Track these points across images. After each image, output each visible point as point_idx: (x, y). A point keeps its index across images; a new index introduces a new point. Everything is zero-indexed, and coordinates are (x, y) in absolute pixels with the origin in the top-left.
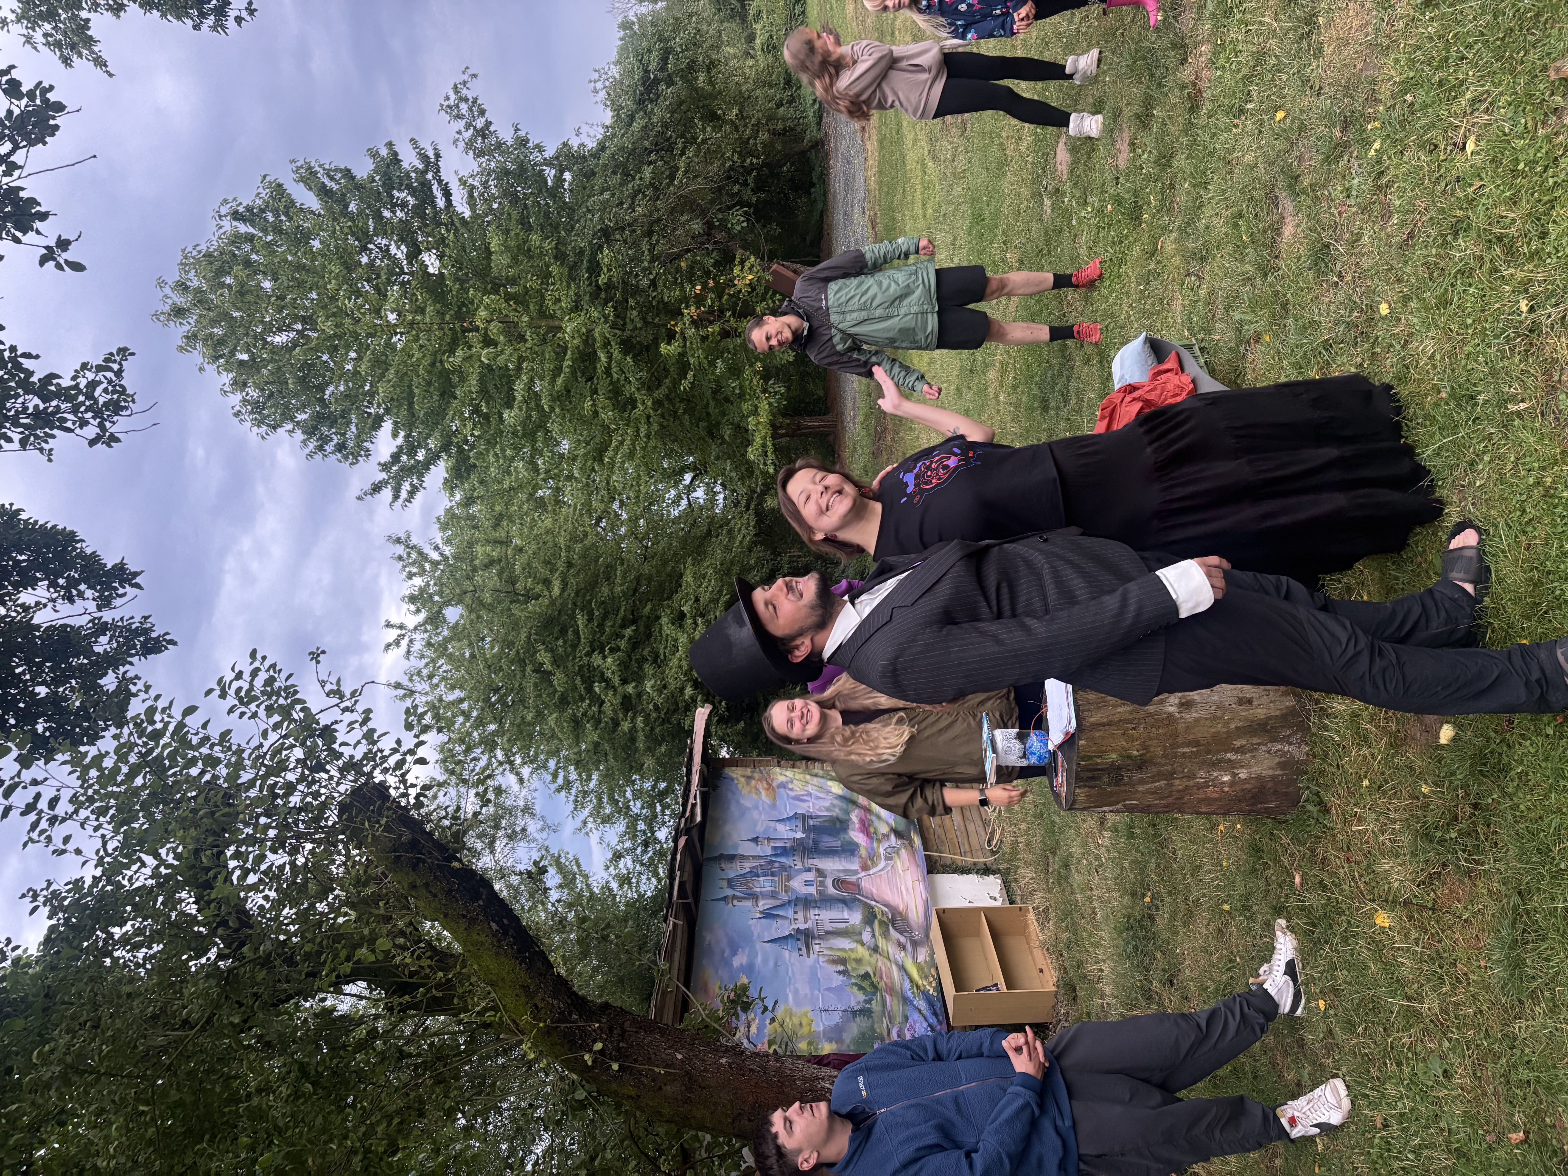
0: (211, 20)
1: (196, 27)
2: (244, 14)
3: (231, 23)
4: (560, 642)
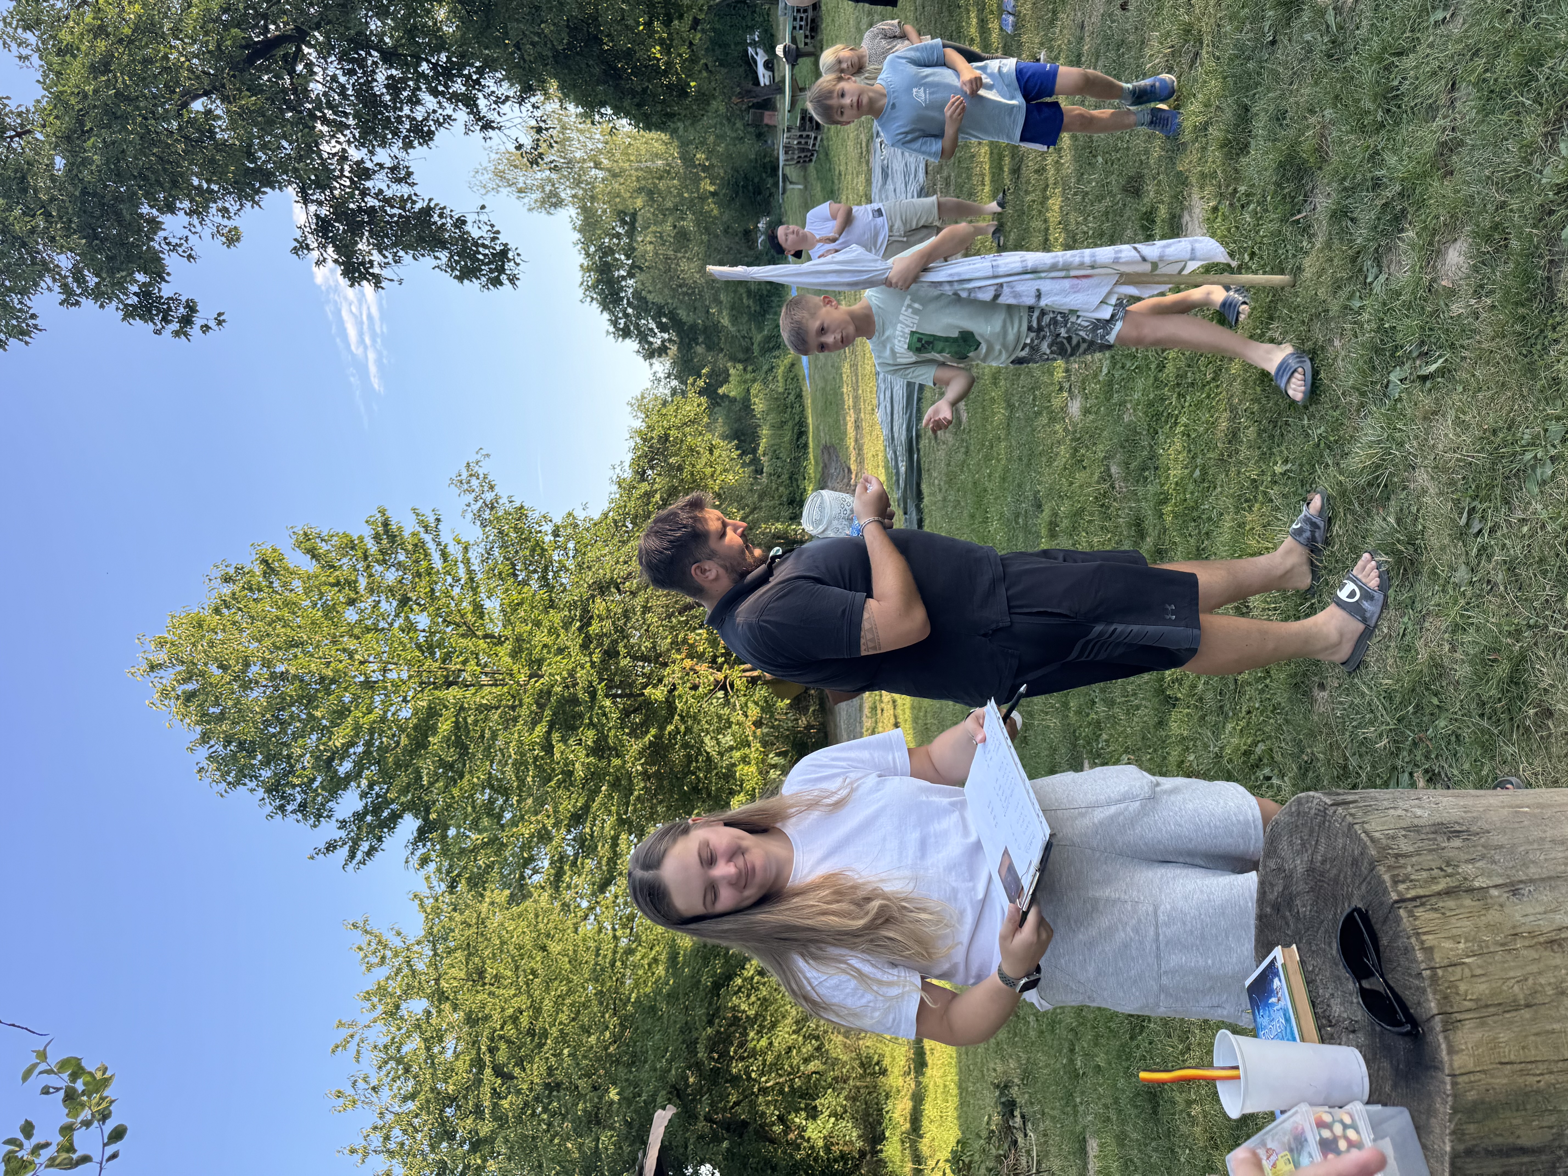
0: (175, 326)
1: (158, 332)
2: (212, 324)
3: (195, 331)
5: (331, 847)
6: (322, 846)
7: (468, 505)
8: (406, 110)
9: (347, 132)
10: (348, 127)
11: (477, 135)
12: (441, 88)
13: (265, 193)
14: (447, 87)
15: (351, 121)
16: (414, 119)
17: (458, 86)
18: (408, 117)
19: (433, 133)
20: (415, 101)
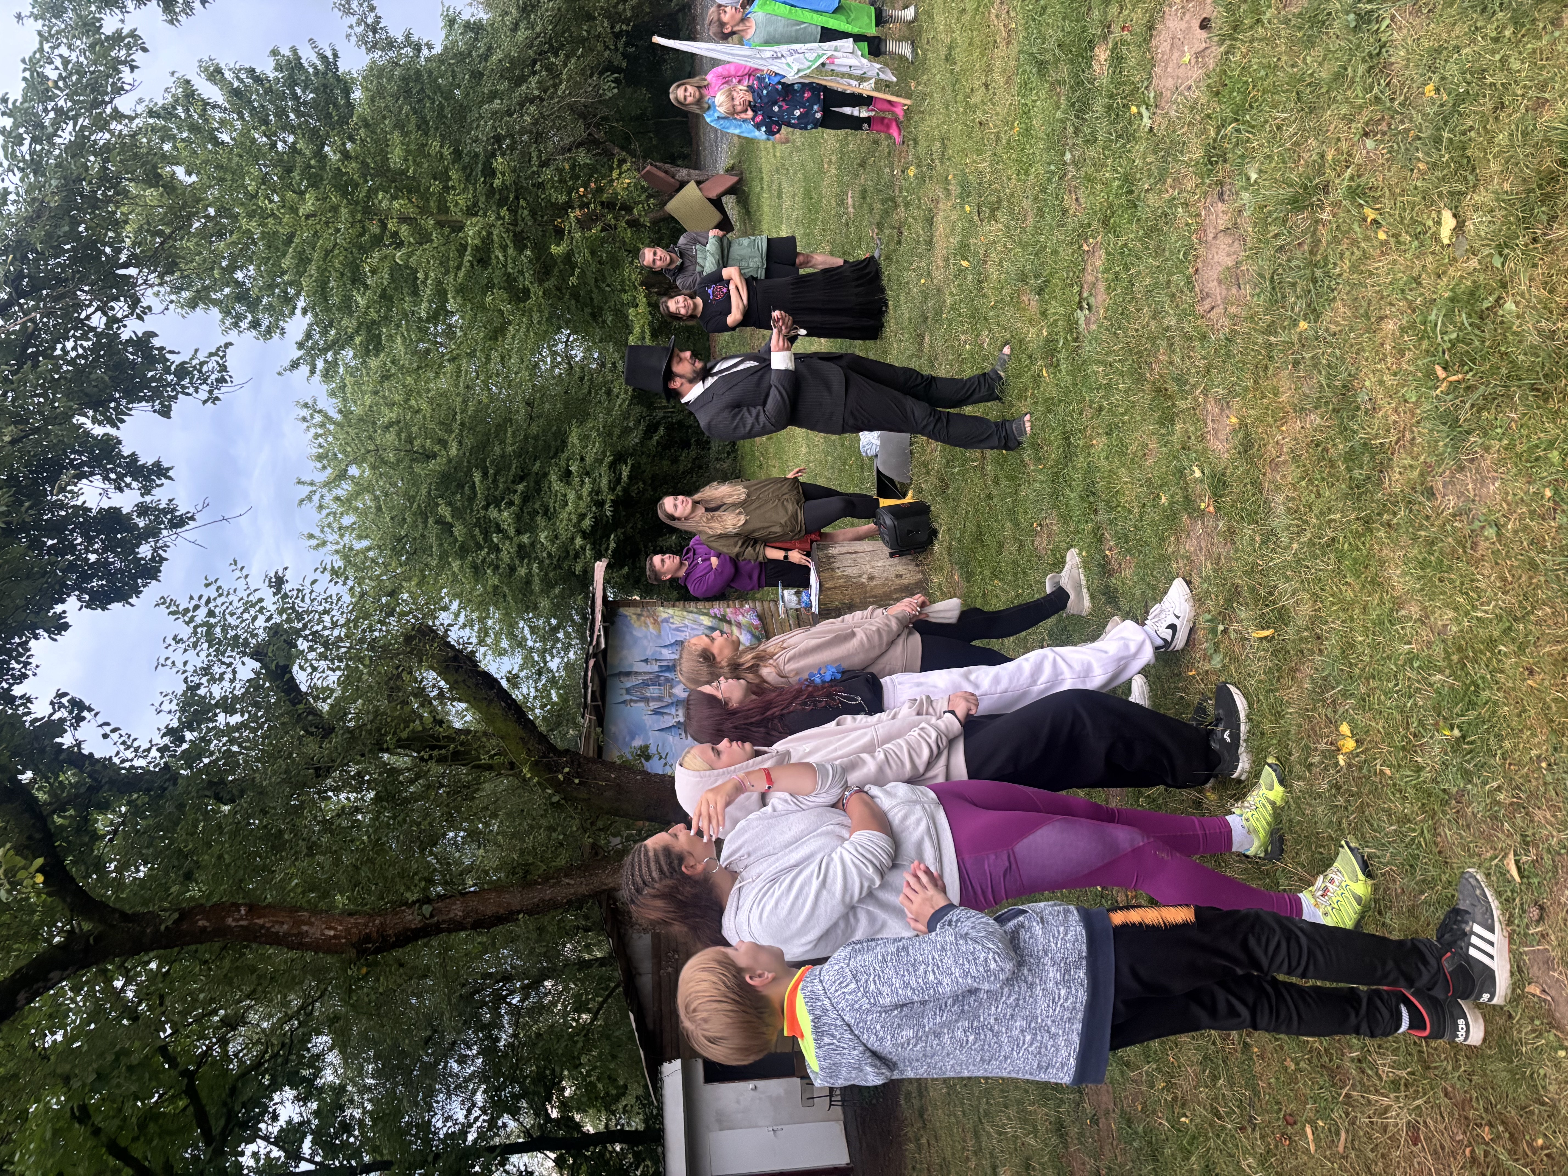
4: (459, 497)
5: (295, 365)
6: (287, 363)
7: (351, 27)
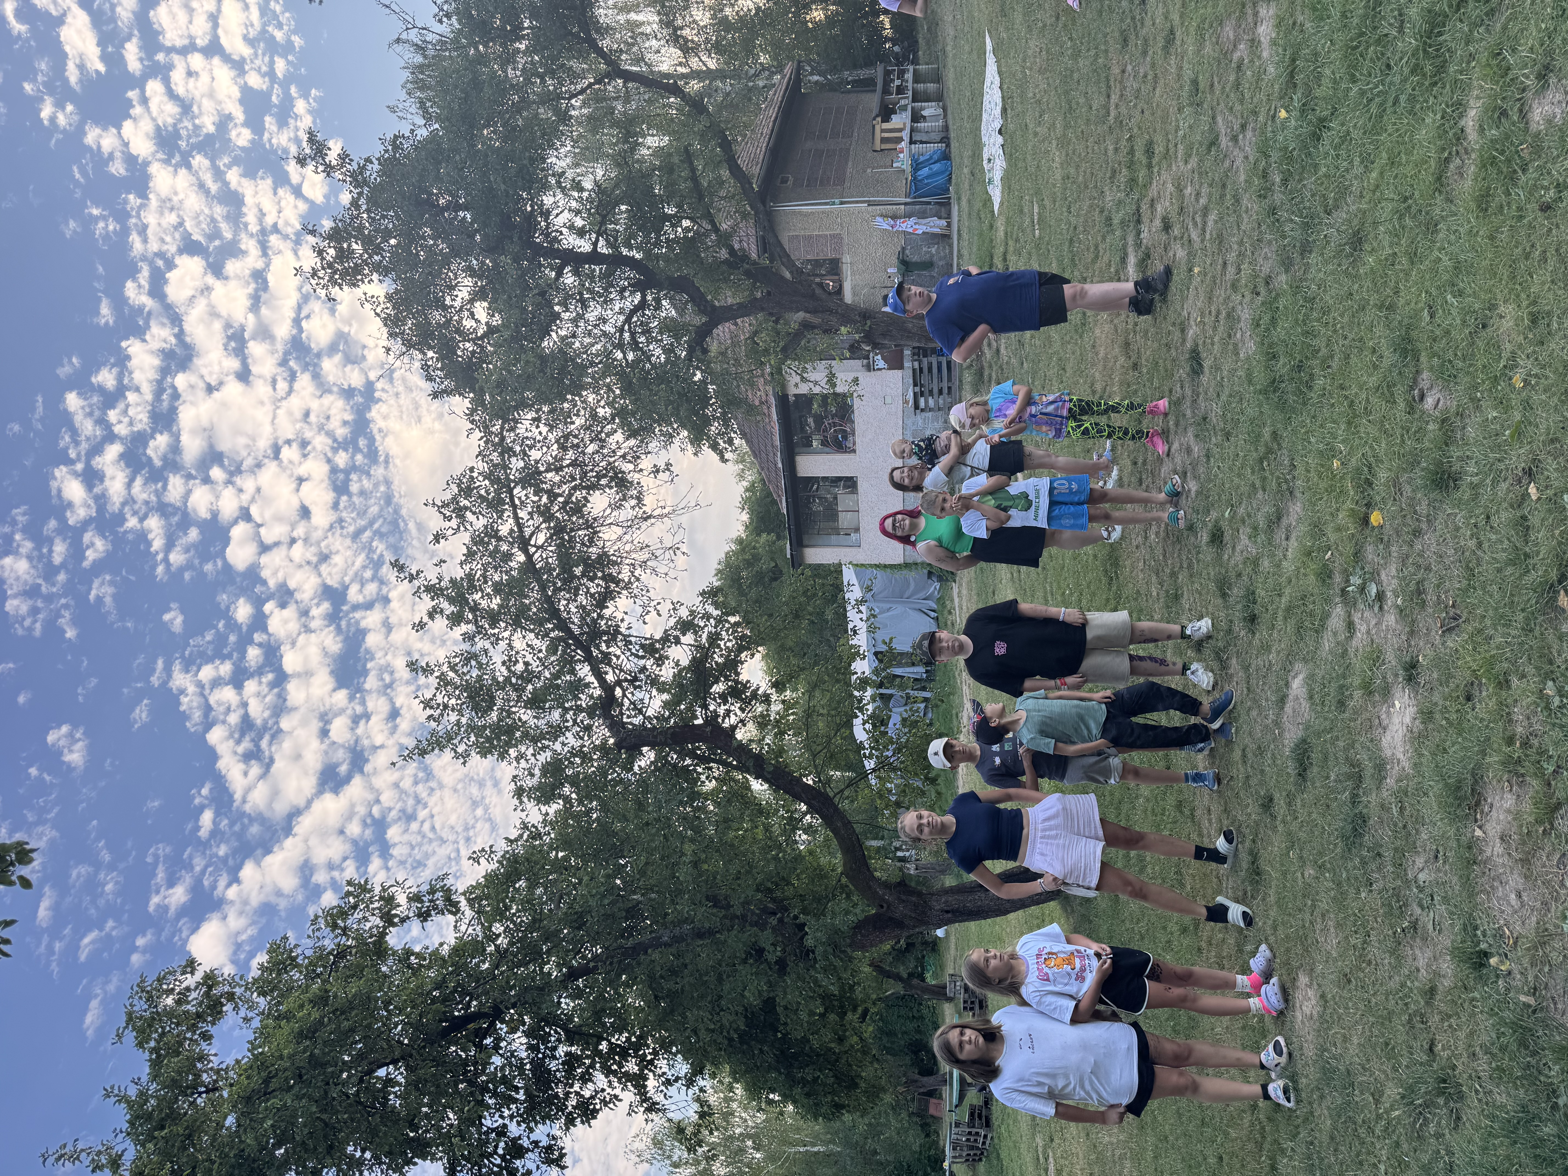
8: (576, 1087)
9: (513, 1106)
10: (515, 1101)
11: (640, 1117)
12: (615, 1067)
13: (415, 1164)
14: (621, 1066)
15: (521, 1096)
16: (582, 1096)
17: (631, 1066)
18: (577, 1093)
19: (597, 1111)
20: (586, 1078)
